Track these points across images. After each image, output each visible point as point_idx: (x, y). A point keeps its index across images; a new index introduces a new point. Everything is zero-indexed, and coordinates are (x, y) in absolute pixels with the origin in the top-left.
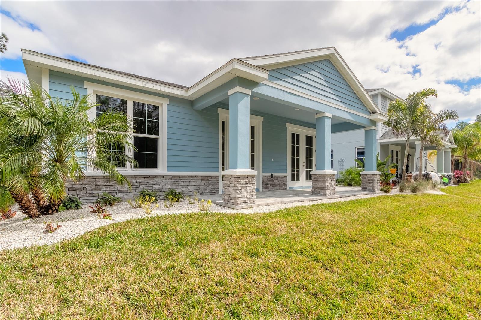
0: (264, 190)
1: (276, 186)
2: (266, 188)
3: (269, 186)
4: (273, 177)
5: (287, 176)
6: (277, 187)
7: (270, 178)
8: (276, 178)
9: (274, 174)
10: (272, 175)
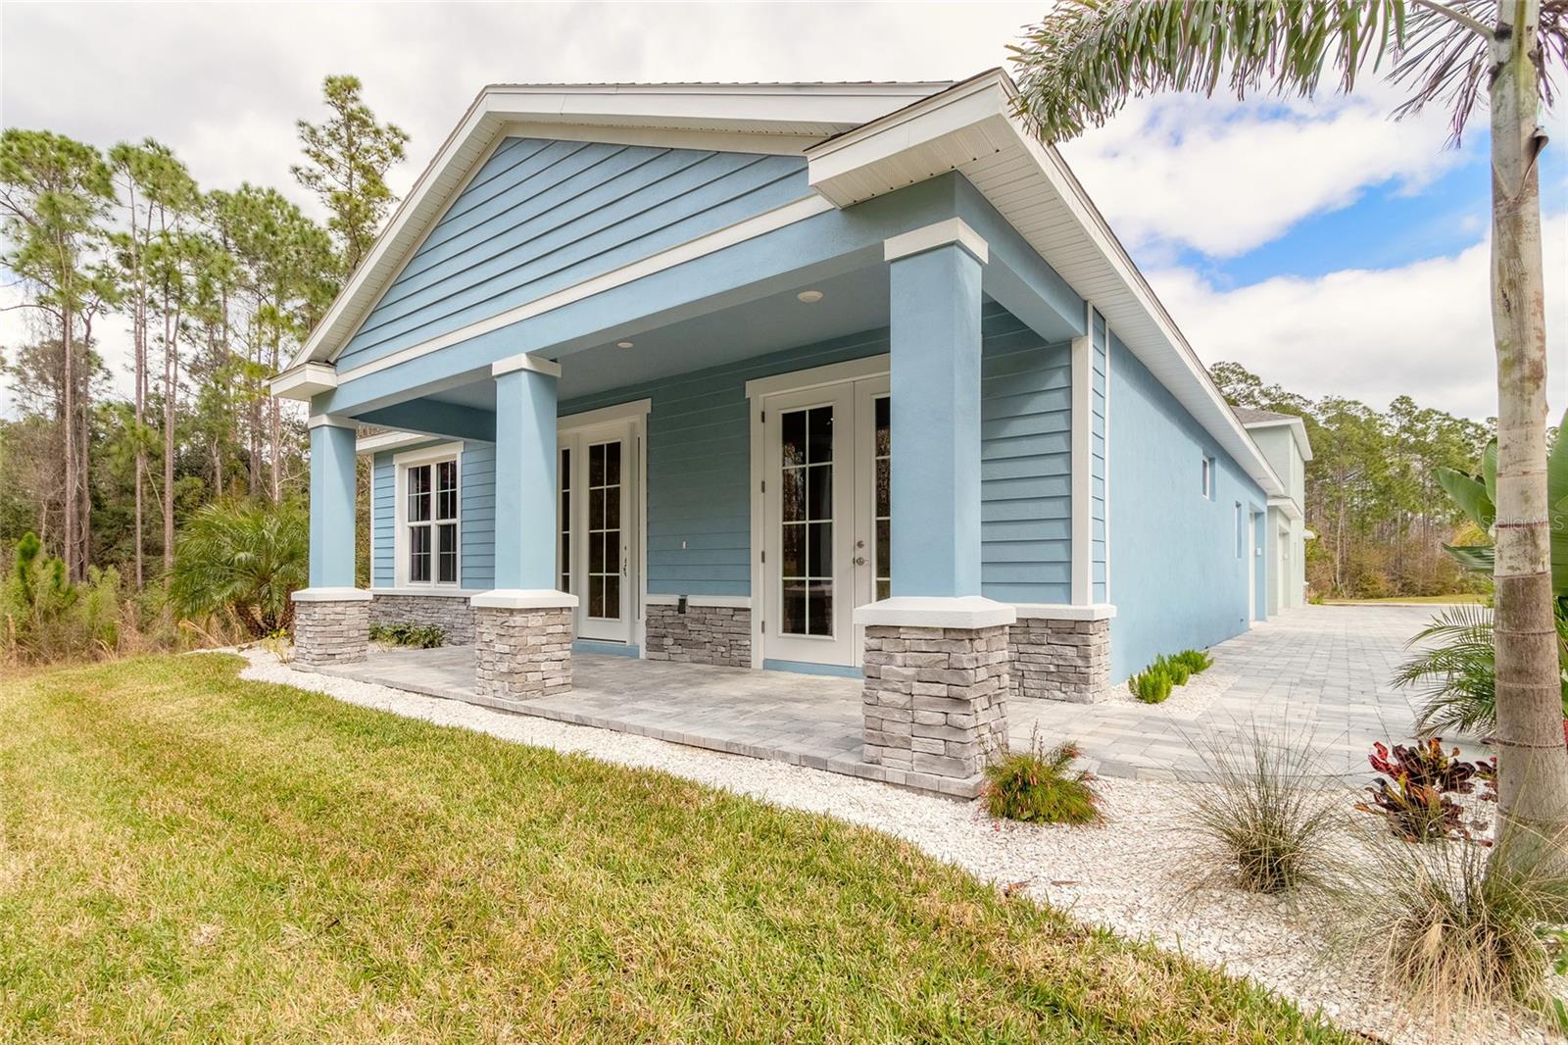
0: (653, 655)
1: (700, 645)
2: (660, 648)
3: (669, 641)
4: (688, 610)
5: (749, 610)
6: (703, 653)
7: (671, 613)
8: (695, 614)
9: (693, 601)
10: (683, 602)
